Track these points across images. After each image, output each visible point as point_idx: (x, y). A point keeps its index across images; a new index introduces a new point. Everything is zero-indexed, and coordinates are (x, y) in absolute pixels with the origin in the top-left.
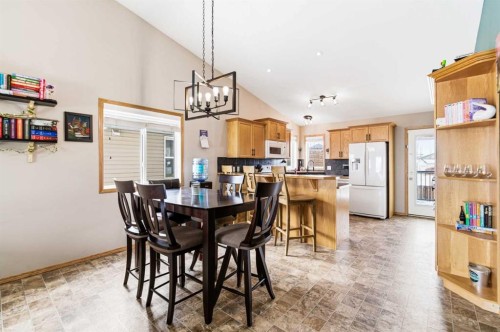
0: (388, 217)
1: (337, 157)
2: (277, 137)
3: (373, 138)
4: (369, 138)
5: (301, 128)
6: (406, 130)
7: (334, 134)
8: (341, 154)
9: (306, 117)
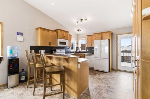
0: (109, 71)
1: (90, 46)
2: (64, 38)
3: (103, 38)
4: (102, 38)
5: (78, 35)
6: (117, 35)
7: (89, 37)
8: (92, 45)
9: (78, 30)
